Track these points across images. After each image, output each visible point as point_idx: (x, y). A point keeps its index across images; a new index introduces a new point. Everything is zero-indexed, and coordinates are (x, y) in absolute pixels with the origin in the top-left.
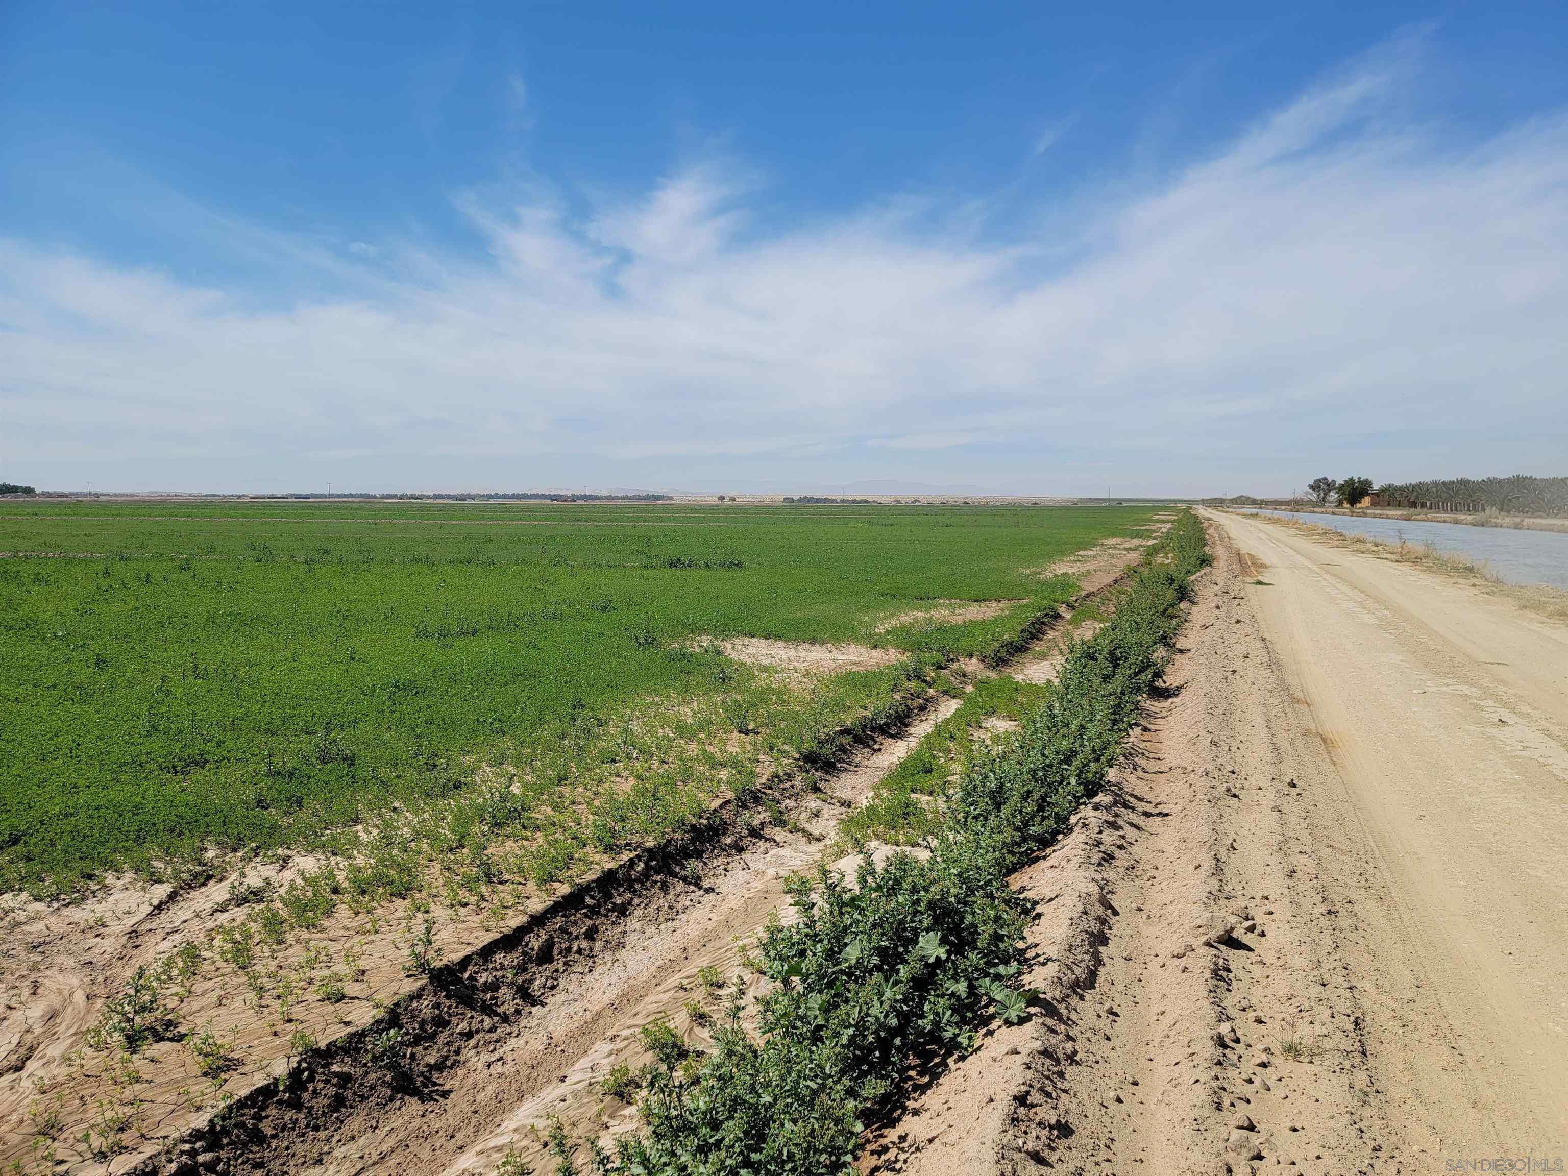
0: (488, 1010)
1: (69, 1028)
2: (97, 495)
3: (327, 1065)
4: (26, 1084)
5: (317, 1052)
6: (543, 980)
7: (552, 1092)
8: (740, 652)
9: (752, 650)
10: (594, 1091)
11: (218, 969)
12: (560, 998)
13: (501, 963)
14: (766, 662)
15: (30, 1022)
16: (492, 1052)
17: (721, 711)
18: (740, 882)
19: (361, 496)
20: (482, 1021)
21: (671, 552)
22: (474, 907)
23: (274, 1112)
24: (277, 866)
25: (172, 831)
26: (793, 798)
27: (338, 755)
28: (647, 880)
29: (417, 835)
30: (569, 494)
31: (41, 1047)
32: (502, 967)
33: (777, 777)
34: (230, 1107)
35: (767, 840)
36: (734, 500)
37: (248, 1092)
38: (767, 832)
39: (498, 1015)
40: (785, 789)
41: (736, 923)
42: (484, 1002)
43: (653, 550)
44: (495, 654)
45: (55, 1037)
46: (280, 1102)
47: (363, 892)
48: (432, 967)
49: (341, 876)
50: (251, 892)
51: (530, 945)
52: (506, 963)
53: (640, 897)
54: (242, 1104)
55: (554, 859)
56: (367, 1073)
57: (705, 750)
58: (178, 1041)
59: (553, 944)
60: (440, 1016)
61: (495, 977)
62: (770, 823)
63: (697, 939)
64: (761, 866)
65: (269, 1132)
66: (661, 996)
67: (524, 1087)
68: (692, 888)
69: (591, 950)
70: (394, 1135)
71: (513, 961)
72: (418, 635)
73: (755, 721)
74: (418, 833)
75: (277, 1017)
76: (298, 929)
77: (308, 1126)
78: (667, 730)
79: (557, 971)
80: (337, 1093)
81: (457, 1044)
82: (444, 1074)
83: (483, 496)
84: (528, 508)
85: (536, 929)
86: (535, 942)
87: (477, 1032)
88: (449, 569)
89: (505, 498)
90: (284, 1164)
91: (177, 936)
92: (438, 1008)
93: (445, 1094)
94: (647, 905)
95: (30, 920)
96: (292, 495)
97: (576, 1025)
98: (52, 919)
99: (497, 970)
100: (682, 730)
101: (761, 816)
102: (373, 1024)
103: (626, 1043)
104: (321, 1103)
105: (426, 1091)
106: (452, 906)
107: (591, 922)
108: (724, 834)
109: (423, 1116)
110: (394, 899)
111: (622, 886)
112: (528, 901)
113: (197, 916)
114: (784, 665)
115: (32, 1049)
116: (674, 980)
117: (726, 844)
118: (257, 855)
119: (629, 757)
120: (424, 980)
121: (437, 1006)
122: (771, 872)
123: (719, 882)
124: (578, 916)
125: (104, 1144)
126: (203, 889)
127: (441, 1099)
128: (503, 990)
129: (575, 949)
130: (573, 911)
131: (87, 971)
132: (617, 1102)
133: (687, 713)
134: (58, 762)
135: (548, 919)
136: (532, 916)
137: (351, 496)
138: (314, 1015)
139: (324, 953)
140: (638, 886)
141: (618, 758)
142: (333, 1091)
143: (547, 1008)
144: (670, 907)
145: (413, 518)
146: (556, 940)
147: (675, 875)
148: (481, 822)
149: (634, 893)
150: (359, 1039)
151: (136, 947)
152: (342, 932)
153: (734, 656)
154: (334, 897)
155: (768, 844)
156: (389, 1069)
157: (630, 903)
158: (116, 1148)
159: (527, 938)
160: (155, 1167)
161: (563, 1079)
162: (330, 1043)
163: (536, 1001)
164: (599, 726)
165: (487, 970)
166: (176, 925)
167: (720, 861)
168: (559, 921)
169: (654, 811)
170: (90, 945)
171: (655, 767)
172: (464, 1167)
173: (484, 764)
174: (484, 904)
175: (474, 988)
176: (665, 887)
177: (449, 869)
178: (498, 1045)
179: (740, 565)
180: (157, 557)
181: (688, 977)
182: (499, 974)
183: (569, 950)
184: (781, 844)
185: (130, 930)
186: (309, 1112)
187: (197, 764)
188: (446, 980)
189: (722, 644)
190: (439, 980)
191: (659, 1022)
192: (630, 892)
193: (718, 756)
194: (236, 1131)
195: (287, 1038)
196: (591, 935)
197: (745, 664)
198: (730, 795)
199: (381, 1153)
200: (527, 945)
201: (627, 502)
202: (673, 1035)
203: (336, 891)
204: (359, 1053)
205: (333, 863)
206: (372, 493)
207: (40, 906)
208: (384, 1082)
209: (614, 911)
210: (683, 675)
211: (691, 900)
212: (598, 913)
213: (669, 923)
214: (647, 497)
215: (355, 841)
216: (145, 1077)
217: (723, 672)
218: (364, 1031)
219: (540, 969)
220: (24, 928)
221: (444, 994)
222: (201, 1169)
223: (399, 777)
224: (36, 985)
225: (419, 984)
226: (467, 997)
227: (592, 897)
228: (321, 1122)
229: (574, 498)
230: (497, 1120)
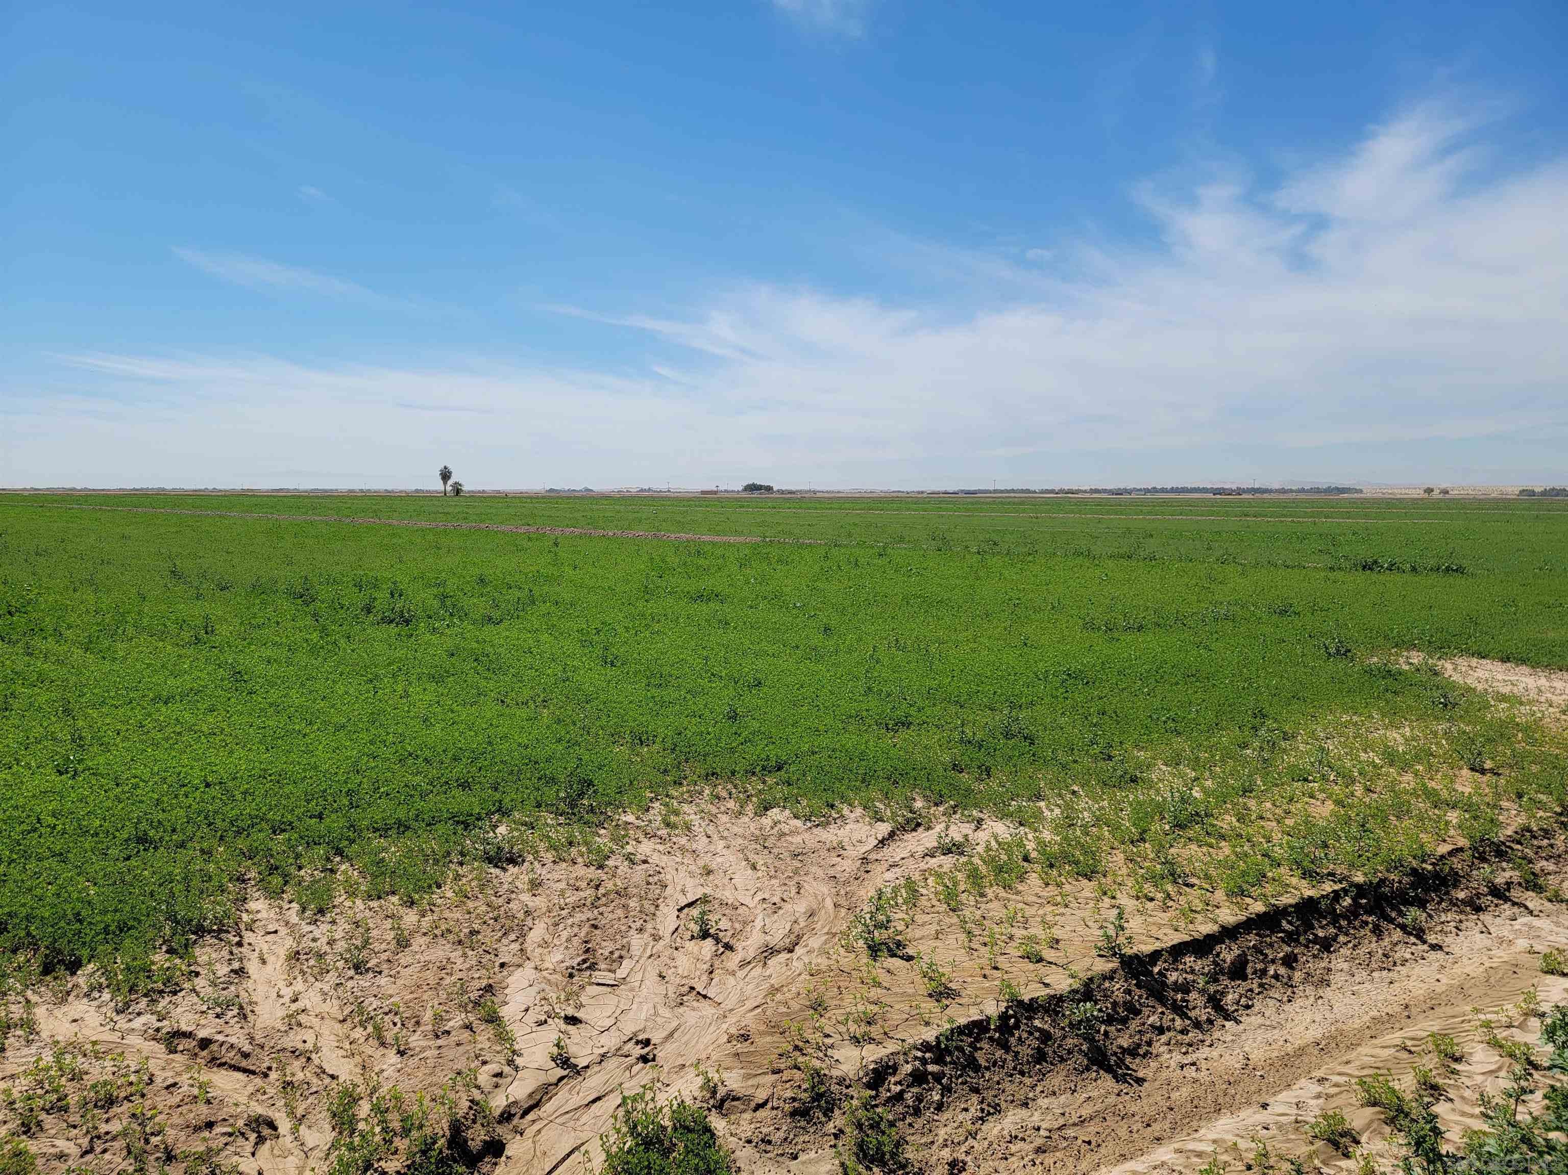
0: (1180, 1010)
1: (823, 927)
2: (815, 492)
3: (1030, 1018)
4: (797, 965)
5: (1021, 1003)
6: (1236, 996)
7: (1251, 1116)
8: (1465, 675)
9: (1480, 673)
10: (1302, 1130)
11: (933, 906)
12: (1255, 1020)
13: (1191, 967)
14: (1506, 690)
15: (797, 915)
16: (1184, 1054)
17: (1444, 742)
18: (1477, 947)
19: (1022, 491)
20: (1173, 1020)
21: (1364, 553)
22: (1161, 904)
23: (987, 1046)
24: (973, 826)
25: (889, 779)
26: (1553, 861)
27: (1020, 733)
28: (1355, 919)
29: (1098, 821)
30: (1234, 487)
31: (805, 937)
32: (1193, 971)
33: (1529, 830)
34: (952, 1030)
35: (1514, 904)
36: (1447, 492)
37: (966, 1022)
38: (1515, 894)
39: (1189, 1018)
40: (1540, 847)
41: (1474, 992)
42: (1175, 1001)
43: (1340, 549)
44: (1163, 651)
45: (814, 932)
46: (991, 1039)
47: (1051, 866)
48: (1123, 952)
49: (1030, 846)
50: (954, 845)
51: (1222, 956)
52: (1197, 968)
53: (1347, 934)
54: (961, 1031)
55: (1244, 874)
56: (1065, 1037)
57: (1424, 785)
58: (907, 960)
59: (1247, 962)
60: (1130, 1002)
61: (1185, 979)
62: (1520, 884)
63: (1422, 998)
64: (1506, 933)
65: (983, 1063)
66: (1378, 1051)
67: (1220, 1100)
68: (1413, 939)
69: (1290, 978)
70: (1092, 1104)
71: (1203, 968)
72: (1085, 627)
73: (1492, 759)
74: (1098, 820)
75: (985, 962)
76: (996, 887)
77: (1015, 1068)
78: (1371, 754)
79: (1251, 990)
80: (1039, 1047)
81: (1148, 1035)
82: (1137, 1061)
83: (1140, 490)
84: (1190, 503)
85: (1227, 941)
86: (1228, 954)
87: (1169, 1029)
88: (1111, 563)
89: (1163, 492)
90: (996, 1096)
91: (896, 869)
92: (1130, 995)
93: (1140, 1081)
94: (1355, 946)
95: (792, 833)
96: (962, 491)
97: (1276, 1054)
98: (807, 836)
99: (1187, 973)
100: (1391, 757)
101: (1507, 874)
102: (1070, 993)
103: (1336, 1090)
104: (1025, 1051)
105: (1120, 1072)
106: (1138, 898)
107: (1289, 949)
108: (1455, 886)
109: (1118, 1095)
110: (1080, 878)
111: (1325, 918)
112: (1217, 911)
113: (912, 856)
114: (1533, 695)
115: (799, 937)
116: (1396, 1037)
117: (1457, 899)
118: (955, 813)
119: (1324, 778)
120: (1114, 964)
121: (1128, 992)
122: (1522, 944)
123: (1449, 940)
124: (1274, 938)
125: (858, 1030)
126: (914, 834)
127: (1135, 1085)
128: (1193, 995)
129: (1272, 972)
130: (1268, 932)
131: (833, 884)
132: (1331, 1150)
133: (1396, 738)
134: (805, 708)
135: (1241, 933)
136: (1222, 926)
137: (1013, 491)
138: (1015, 969)
139: (1020, 915)
140: (1344, 923)
141: (1310, 778)
142: (1036, 1043)
143: (1241, 1027)
144: (1385, 955)
145: (1072, 512)
146: (1249, 958)
147: (1391, 921)
148: (1162, 820)
149: (1340, 928)
150: (1058, 1002)
151: (867, 872)
152: (1034, 899)
153: (1456, 677)
154: (1025, 864)
155: (1516, 910)
156: (1085, 1039)
157: (1335, 938)
158: (866, 1038)
159: (1218, 948)
160: (895, 1063)
161: (1265, 1106)
162: (1032, 999)
163: (1229, 1015)
164: (1285, 739)
165: (1177, 970)
166: (897, 860)
167: (1450, 916)
168: (1252, 940)
169: (1362, 844)
170: (834, 863)
171: (1358, 794)
172: (1163, 1159)
173: (1160, 762)
174: (1171, 903)
175: (1164, 984)
176: (1377, 932)
177: (1131, 860)
178: (1190, 1049)
179: (1460, 570)
180: (861, 545)
181: (1413, 1039)
182: (1190, 977)
183: (1264, 972)
184: (1535, 913)
185: (862, 856)
186: (1016, 1056)
187: (903, 724)
188: (1136, 969)
189: (1440, 663)
190: (1130, 968)
191: (1381, 1079)
192: (1335, 927)
193: (1445, 794)
194: (956, 1053)
195: (995, 983)
196: (1290, 961)
197: (1474, 690)
198: (1462, 842)
199: (1080, 1117)
200: (1218, 955)
201: (1302, 496)
202: (1398, 1098)
203: (1026, 859)
204: (1057, 1016)
205: (1022, 832)
206: (1032, 489)
207: (798, 823)
208: (1080, 1049)
209: (1317, 944)
210: (1389, 695)
211: (1413, 954)
212: (1297, 941)
213: (1385, 973)
214: (1328, 490)
215: (1038, 815)
216: (885, 984)
217: (1445, 697)
218: (1061, 996)
219: (1233, 984)
220: (788, 838)
221: (1134, 982)
222: (930, 1077)
223: (1075, 762)
224: (799, 887)
225: (1111, 966)
226: (1158, 991)
227: (1290, 923)
228: (1026, 1068)
229: (1240, 491)
230: (1195, 1124)
